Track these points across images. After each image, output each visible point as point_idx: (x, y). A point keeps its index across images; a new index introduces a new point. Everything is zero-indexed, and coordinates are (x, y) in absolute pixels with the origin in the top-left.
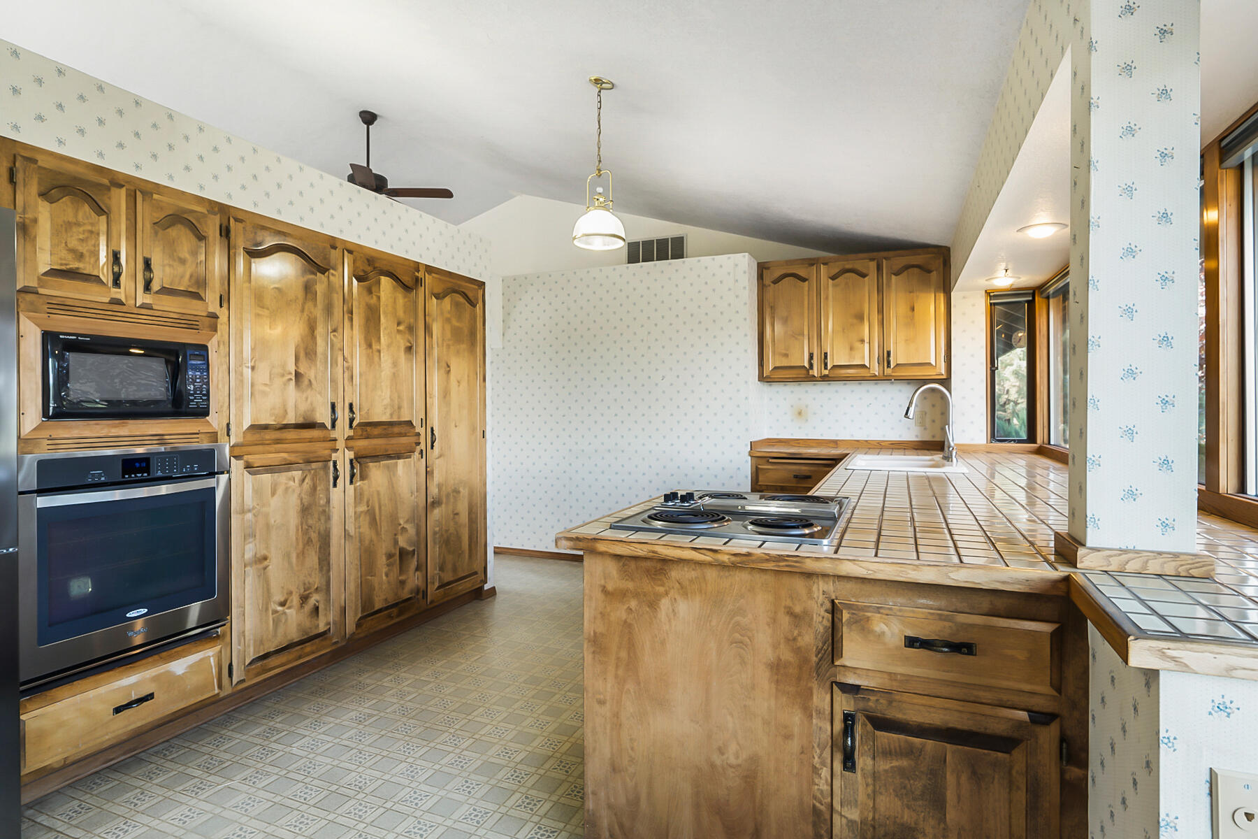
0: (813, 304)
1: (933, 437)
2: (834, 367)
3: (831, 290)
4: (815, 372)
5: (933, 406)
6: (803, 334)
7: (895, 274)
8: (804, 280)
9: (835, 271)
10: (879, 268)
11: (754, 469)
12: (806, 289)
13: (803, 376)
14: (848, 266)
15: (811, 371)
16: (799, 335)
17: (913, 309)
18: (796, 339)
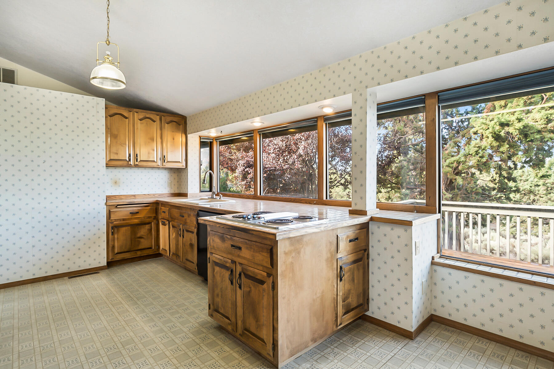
0: (131, 131)
1: (175, 191)
2: (141, 161)
3: (139, 125)
4: (132, 163)
5: (175, 179)
6: (126, 144)
7: (167, 123)
8: (126, 118)
9: (141, 117)
10: (161, 120)
11: (108, 212)
12: (127, 122)
13: (126, 165)
14: (147, 116)
15: (129, 162)
16: (124, 144)
17: (174, 139)
18: (122, 146)
